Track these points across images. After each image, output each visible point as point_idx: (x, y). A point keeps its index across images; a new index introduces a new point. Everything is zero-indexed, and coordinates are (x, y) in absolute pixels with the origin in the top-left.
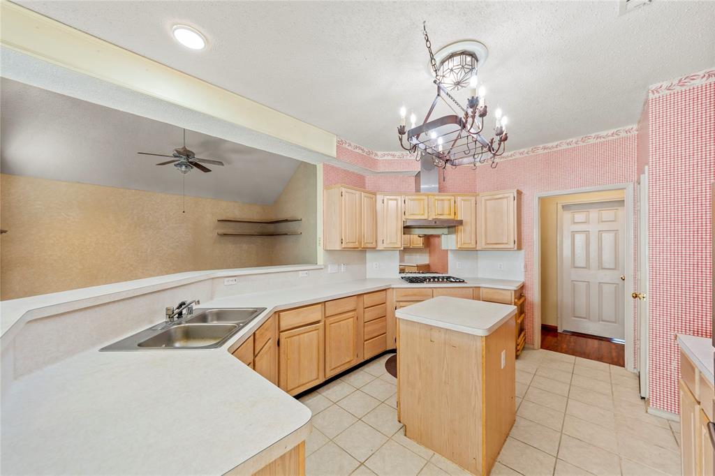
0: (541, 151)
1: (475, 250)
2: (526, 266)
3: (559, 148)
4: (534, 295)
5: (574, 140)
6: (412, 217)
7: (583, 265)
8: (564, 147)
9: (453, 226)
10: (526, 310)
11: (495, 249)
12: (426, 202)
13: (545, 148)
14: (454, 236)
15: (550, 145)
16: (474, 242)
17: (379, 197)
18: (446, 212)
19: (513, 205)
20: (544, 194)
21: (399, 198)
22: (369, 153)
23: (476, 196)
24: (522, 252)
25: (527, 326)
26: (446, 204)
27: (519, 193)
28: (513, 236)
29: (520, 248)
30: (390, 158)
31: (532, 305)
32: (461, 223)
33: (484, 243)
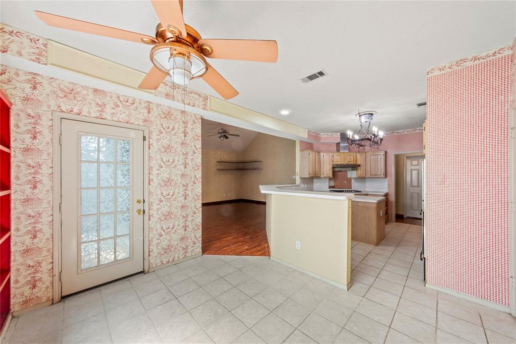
0: (395, 134)
1: (365, 178)
2: (389, 185)
3: (404, 133)
4: (392, 198)
5: (410, 130)
6: (337, 163)
7: (416, 185)
8: (406, 133)
9: (355, 167)
10: (389, 205)
11: (375, 177)
12: (343, 156)
13: (397, 133)
14: (355, 172)
15: (400, 131)
16: (364, 174)
17: (322, 154)
18: (352, 160)
19: (383, 158)
20: (397, 153)
21: (331, 154)
22: (317, 134)
23: (366, 153)
24: (387, 179)
25: (389, 212)
26: (352, 157)
27: (386, 152)
28: (383, 172)
29: (386, 177)
30: (326, 136)
31: (391, 202)
32: (359, 166)
33: (369, 174)
